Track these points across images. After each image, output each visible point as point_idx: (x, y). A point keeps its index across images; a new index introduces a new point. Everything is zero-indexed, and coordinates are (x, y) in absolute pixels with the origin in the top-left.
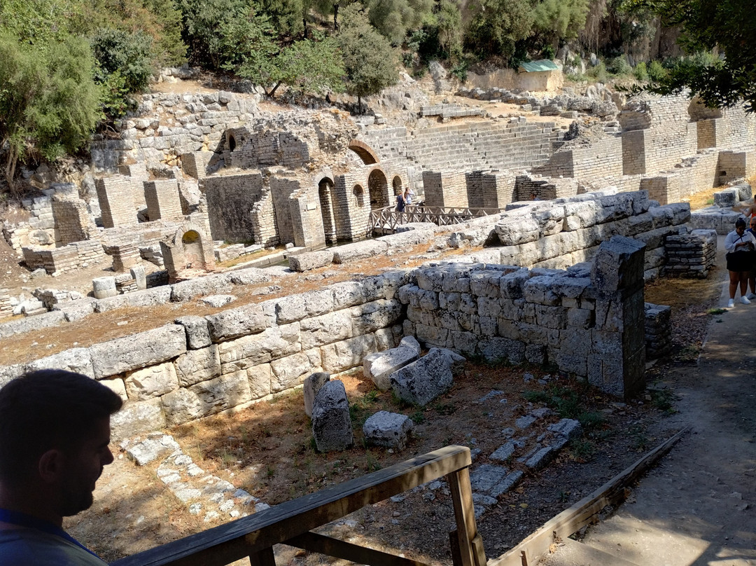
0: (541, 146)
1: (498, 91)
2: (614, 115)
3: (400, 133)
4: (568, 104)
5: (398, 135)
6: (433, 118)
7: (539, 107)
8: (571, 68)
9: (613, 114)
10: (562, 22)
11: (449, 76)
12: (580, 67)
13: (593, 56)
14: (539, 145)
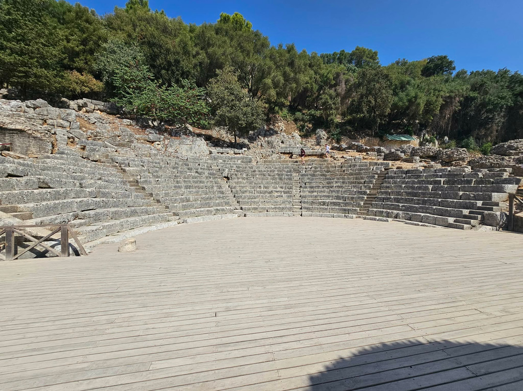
0: (365, 182)
1: (355, 144)
2: (465, 161)
3: (245, 160)
4: (411, 152)
5: (242, 162)
6: (287, 155)
7: (383, 154)
8: (427, 143)
9: (463, 159)
10: (419, 104)
11: (328, 138)
12: (434, 143)
13: (446, 138)
14: (363, 181)
